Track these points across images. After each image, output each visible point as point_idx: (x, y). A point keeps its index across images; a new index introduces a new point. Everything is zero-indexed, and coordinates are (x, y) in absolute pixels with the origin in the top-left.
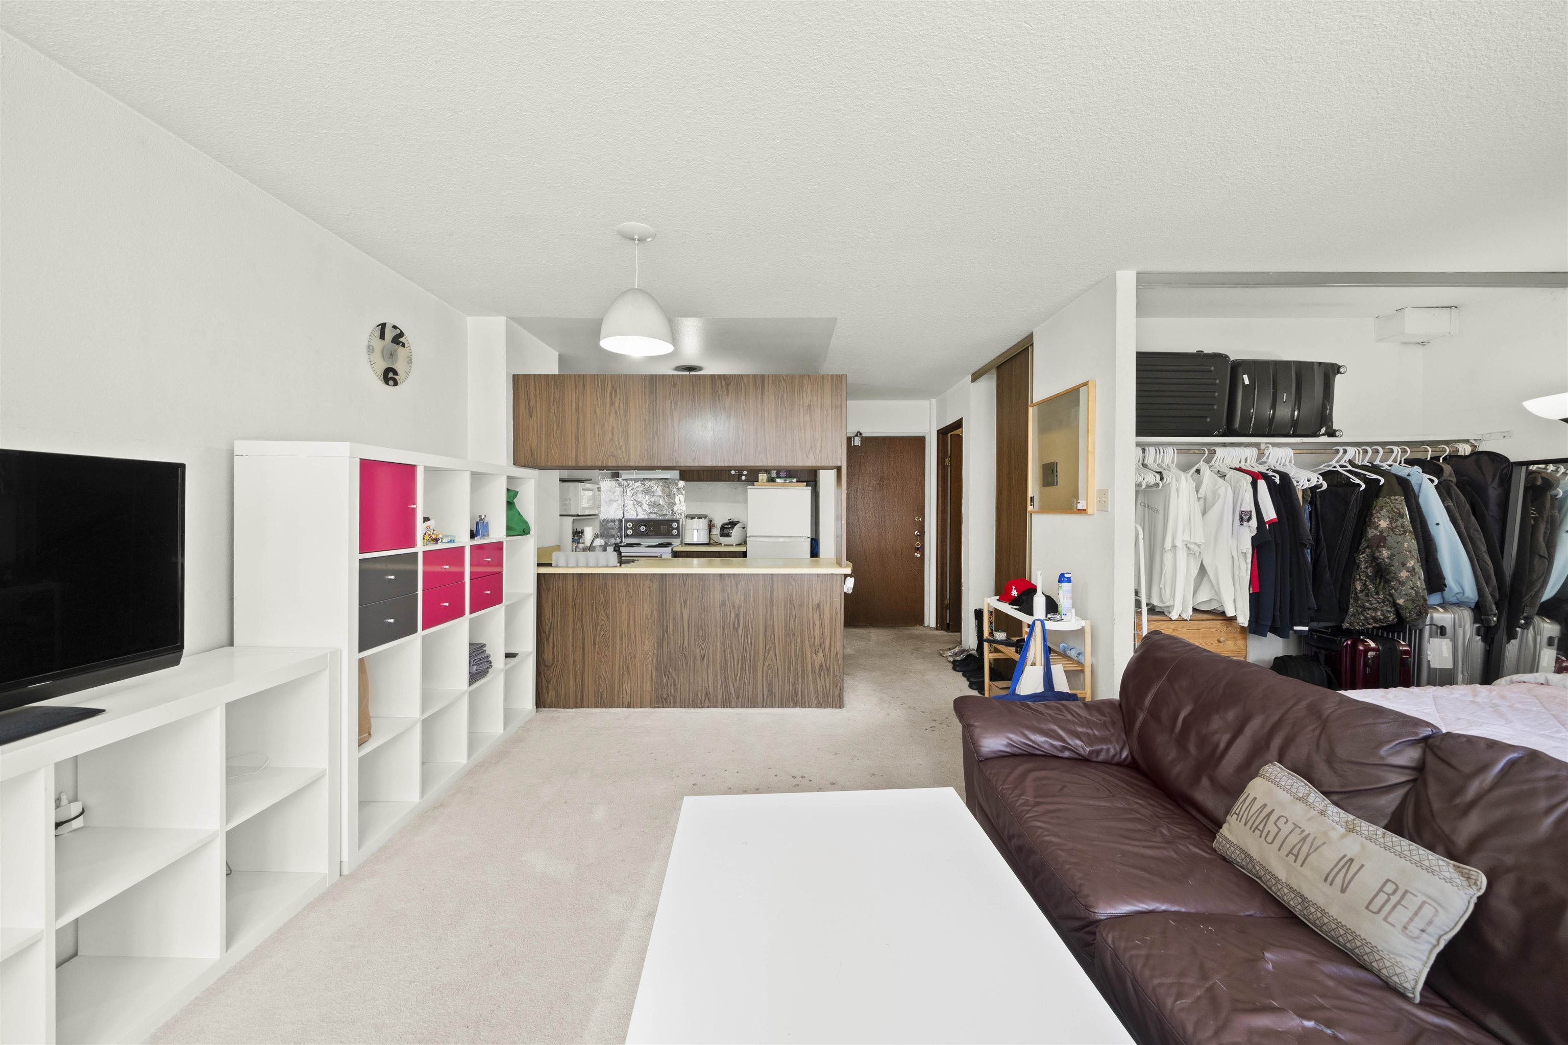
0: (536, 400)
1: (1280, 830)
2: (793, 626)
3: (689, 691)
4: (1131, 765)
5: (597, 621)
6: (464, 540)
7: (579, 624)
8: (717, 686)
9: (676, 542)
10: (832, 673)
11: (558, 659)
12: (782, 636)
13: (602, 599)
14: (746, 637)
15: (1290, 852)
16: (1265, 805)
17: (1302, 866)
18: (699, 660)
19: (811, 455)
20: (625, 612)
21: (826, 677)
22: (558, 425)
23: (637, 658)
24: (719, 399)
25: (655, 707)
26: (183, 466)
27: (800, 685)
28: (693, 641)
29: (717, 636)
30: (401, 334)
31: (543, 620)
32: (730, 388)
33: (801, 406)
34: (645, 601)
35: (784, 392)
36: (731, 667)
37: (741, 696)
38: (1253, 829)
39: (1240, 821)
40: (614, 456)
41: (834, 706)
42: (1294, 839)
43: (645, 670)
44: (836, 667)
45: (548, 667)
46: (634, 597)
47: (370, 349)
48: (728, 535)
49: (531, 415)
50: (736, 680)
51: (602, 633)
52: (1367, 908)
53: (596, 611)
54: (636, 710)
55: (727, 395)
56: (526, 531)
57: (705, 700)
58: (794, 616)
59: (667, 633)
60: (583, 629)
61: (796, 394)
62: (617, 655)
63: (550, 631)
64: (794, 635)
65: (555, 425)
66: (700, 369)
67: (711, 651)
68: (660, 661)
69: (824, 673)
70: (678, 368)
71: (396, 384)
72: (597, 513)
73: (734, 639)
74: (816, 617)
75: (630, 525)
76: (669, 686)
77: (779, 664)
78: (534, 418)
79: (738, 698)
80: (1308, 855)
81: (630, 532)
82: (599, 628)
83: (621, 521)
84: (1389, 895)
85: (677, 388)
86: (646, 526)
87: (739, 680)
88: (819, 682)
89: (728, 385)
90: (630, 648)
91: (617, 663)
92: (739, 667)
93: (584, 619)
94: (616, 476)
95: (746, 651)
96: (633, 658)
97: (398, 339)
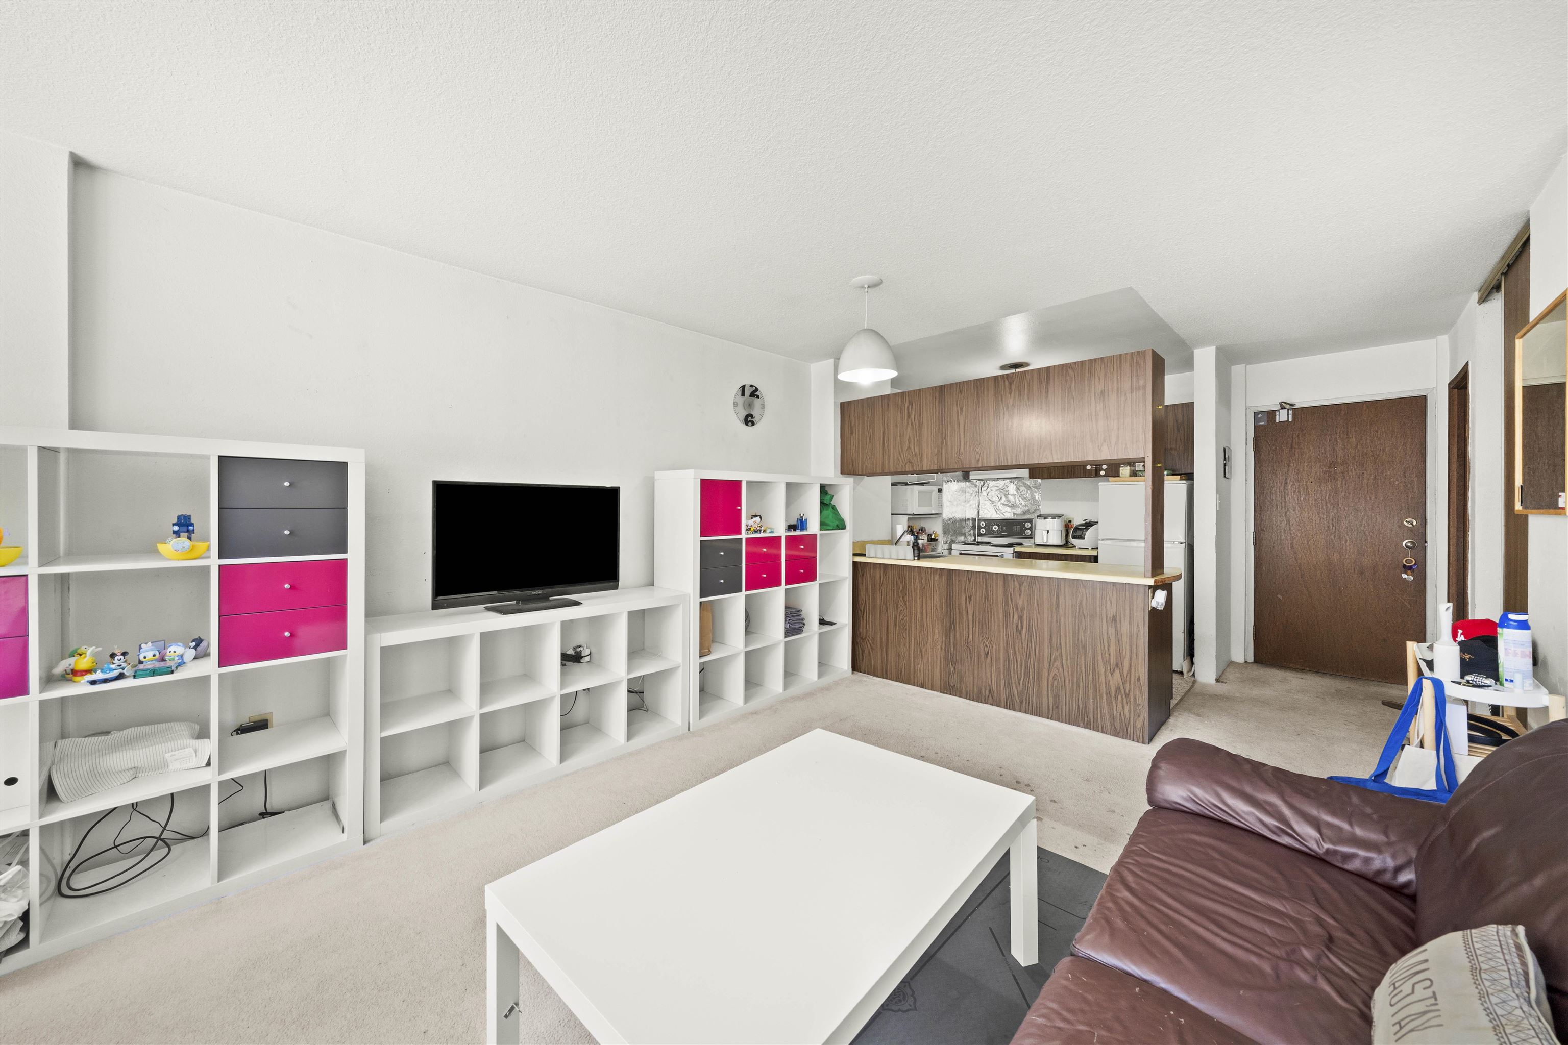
0: (855, 421)
2: (1083, 638)
3: (973, 685)
5: (897, 606)
6: (780, 531)
7: (884, 606)
8: (1000, 686)
9: (1026, 542)
10: (1132, 700)
11: (869, 634)
12: (1070, 647)
13: (901, 588)
14: (1030, 640)
18: (983, 657)
19: (1105, 448)
20: (919, 601)
21: (1125, 702)
22: (870, 440)
23: (928, 644)
24: (1002, 399)
25: (943, 693)
26: (619, 488)
27: (1092, 704)
28: (977, 636)
29: (1000, 636)
30: (757, 390)
31: (860, 599)
32: (1013, 387)
33: (1093, 394)
34: (935, 593)
35: (1071, 381)
36: (1014, 669)
37: (1024, 701)
40: (911, 462)
41: (1135, 739)
43: (935, 656)
44: (1137, 693)
45: (863, 640)
46: (926, 588)
47: (735, 404)
48: (1081, 537)
49: (852, 434)
50: (1019, 684)
51: (901, 617)
53: (897, 597)
54: (927, 691)
55: (1010, 394)
56: (841, 526)
57: (988, 696)
58: (1084, 626)
59: (954, 625)
60: (887, 611)
61: (1086, 382)
62: (913, 639)
63: (864, 610)
64: (1084, 647)
65: (868, 439)
66: (1027, 365)
67: (994, 650)
68: (948, 650)
69: (1122, 697)
70: (1003, 368)
71: (753, 424)
72: (941, 512)
73: (1017, 642)
74: (1112, 631)
75: (983, 524)
76: (956, 676)
77: (1067, 676)
78: (854, 435)
79: (1021, 703)
81: (983, 531)
82: (898, 613)
83: (974, 520)
85: (963, 395)
86: (998, 526)
87: (1023, 684)
88: (1115, 707)
89: (1010, 384)
90: (923, 634)
91: (913, 645)
92: (1023, 671)
93: (888, 603)
94: (966, 477)
95: (1030, 655)
96: (925, 643)
97: (754, 394)
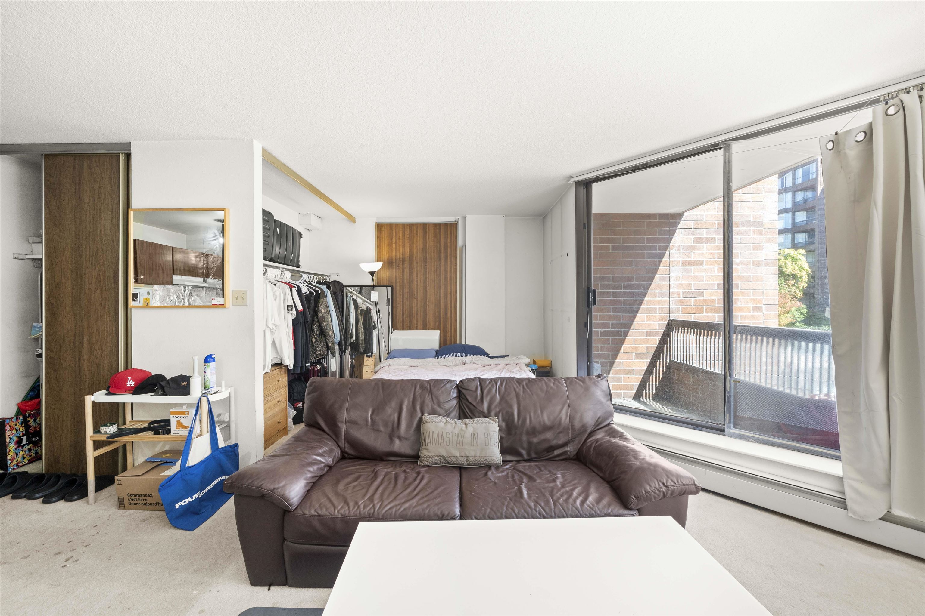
1: (449, 438)
4: (344, 457)
15: (457, 444)
16: (439, 432)
17: (463, 446)
38: (440, 444)
39: (433, 445)
42: (455, 438)
52: (486, 446)
80: (463, 440)
84: (487, 437)
